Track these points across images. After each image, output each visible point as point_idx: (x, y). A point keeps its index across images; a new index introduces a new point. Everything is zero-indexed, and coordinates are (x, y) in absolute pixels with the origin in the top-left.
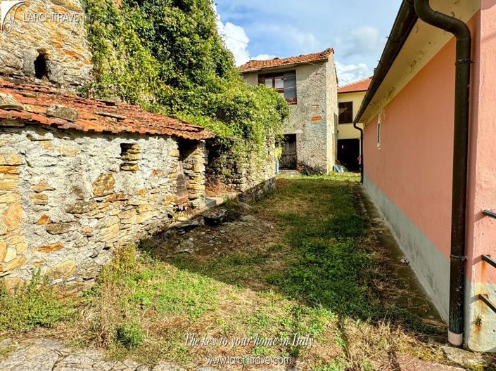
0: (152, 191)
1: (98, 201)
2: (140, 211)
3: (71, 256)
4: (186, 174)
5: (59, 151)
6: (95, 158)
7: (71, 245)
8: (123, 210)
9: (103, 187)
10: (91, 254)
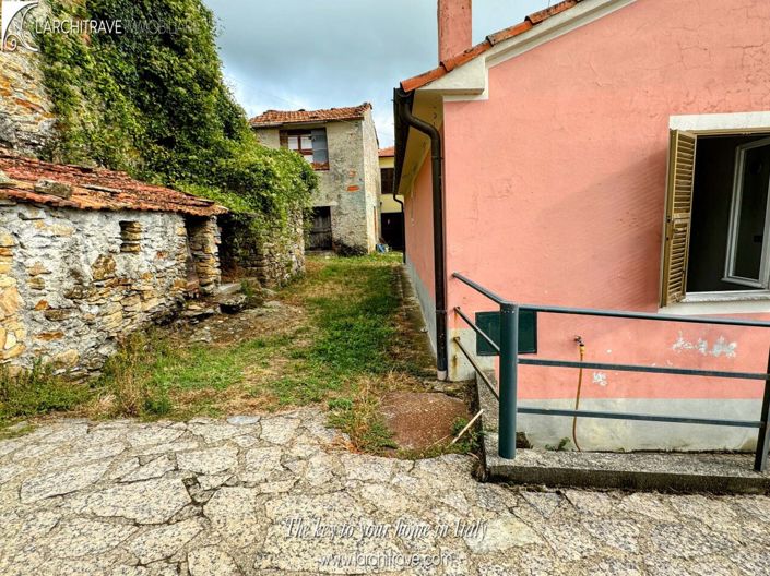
0: (158, 275)
1: (98, 286)
2: (146, 297)
3: (73, 345)
4: (196, 256)
5: (53, 231)
6: (94, 238)
7: (71, 333)
8: (126, 296)
9: (102, 270)
10: (93, 343)
